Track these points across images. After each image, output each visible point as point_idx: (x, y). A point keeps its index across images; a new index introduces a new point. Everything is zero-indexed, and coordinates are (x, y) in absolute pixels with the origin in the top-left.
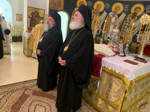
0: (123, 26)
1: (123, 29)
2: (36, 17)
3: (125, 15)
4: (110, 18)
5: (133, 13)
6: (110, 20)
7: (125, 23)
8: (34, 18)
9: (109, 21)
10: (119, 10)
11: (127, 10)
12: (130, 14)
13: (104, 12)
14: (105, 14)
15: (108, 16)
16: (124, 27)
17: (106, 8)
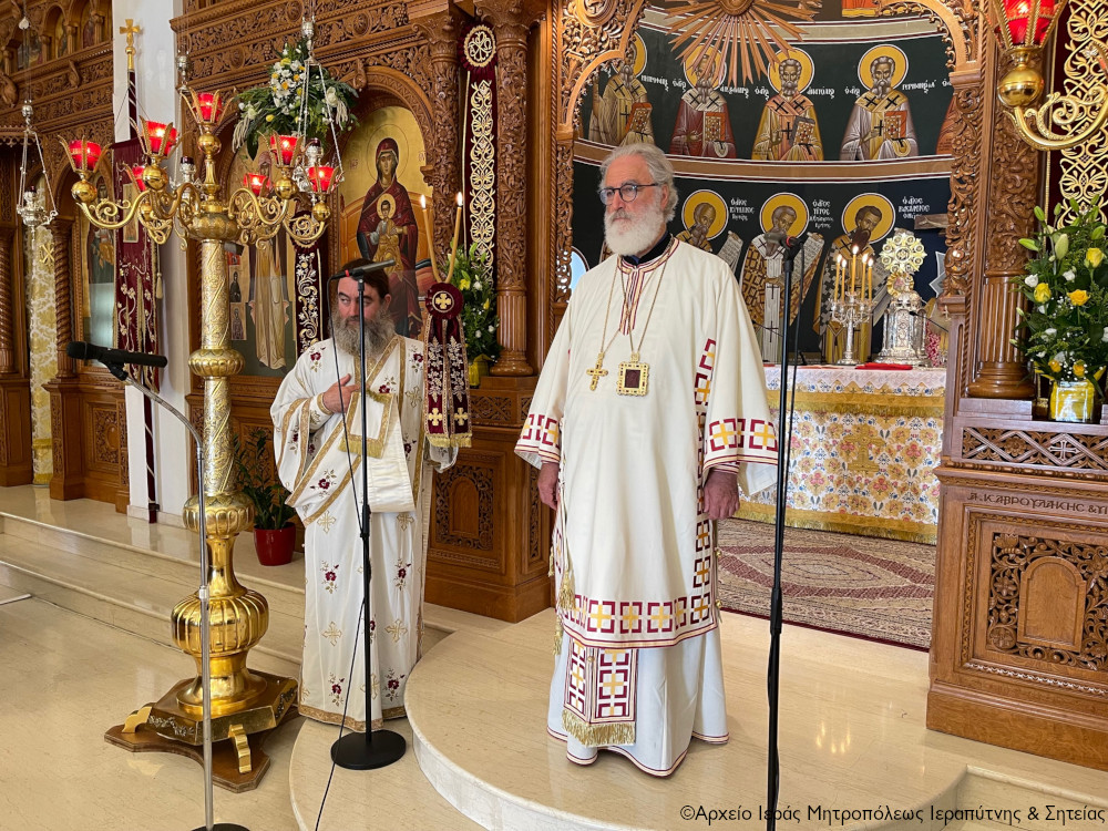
0: (822, 289)
1: (823, 301)
3: (821, 243)
4: (758, 261)
5: (852, 232)
6: (760, 270)
7: (825, 278)
9: (755, 273)
10: (790, 225)
11: (827, 222)
12: (843, 238)
13: (730, 238)
14: (734, 243)
15: (748, 254)
16: (825, 292)
17: (734, 217)
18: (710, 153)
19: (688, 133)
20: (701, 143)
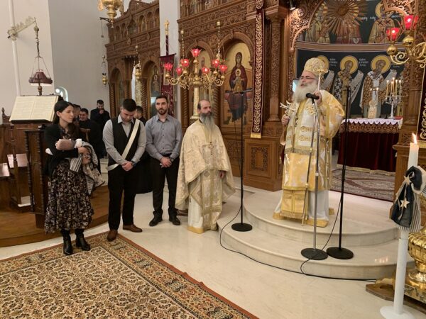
3: (395, 73)
4: (370, 81)
6: (370, 84)
10: (383, 67)
11: (398, 65)
13: (359, 73)
14: (360, 75)
15: (366, 79)
17: (360, 65)
19: (343, 36)
20: (348, 39)
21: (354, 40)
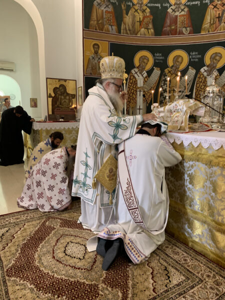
2: (61, 95)
4: (203, 79)
8: (59, 98)
10: (219, 61)
13: (190, 69)
17: (192, 60)
18: (181, 33)
19: (170, 26)
20: (177, 29)
21: (184, 30)
